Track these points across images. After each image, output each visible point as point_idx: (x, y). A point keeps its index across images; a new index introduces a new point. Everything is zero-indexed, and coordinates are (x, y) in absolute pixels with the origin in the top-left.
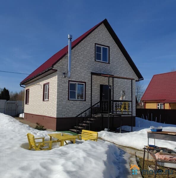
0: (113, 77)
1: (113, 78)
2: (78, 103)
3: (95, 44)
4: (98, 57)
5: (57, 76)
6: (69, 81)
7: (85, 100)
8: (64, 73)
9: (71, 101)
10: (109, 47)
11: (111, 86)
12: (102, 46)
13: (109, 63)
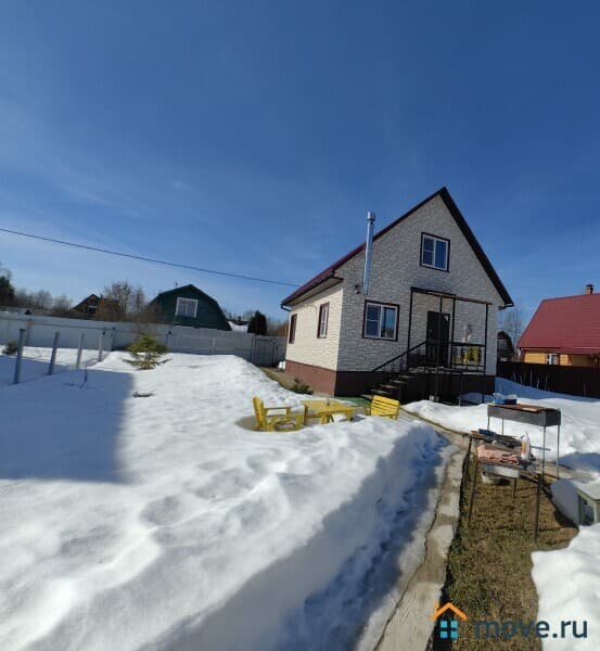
0: (455, 298)
1: (454, 300)
2: (382, 344)
3: (423, 233)
4: (426, 258)
5: (342, 291)
6: (366, 301)
7: (396, 340)
8: (357, 287)
9: (367, 341)
10: (449, 241)
11: (449, 315)
12: (436, 239)
13: (448, 271)
